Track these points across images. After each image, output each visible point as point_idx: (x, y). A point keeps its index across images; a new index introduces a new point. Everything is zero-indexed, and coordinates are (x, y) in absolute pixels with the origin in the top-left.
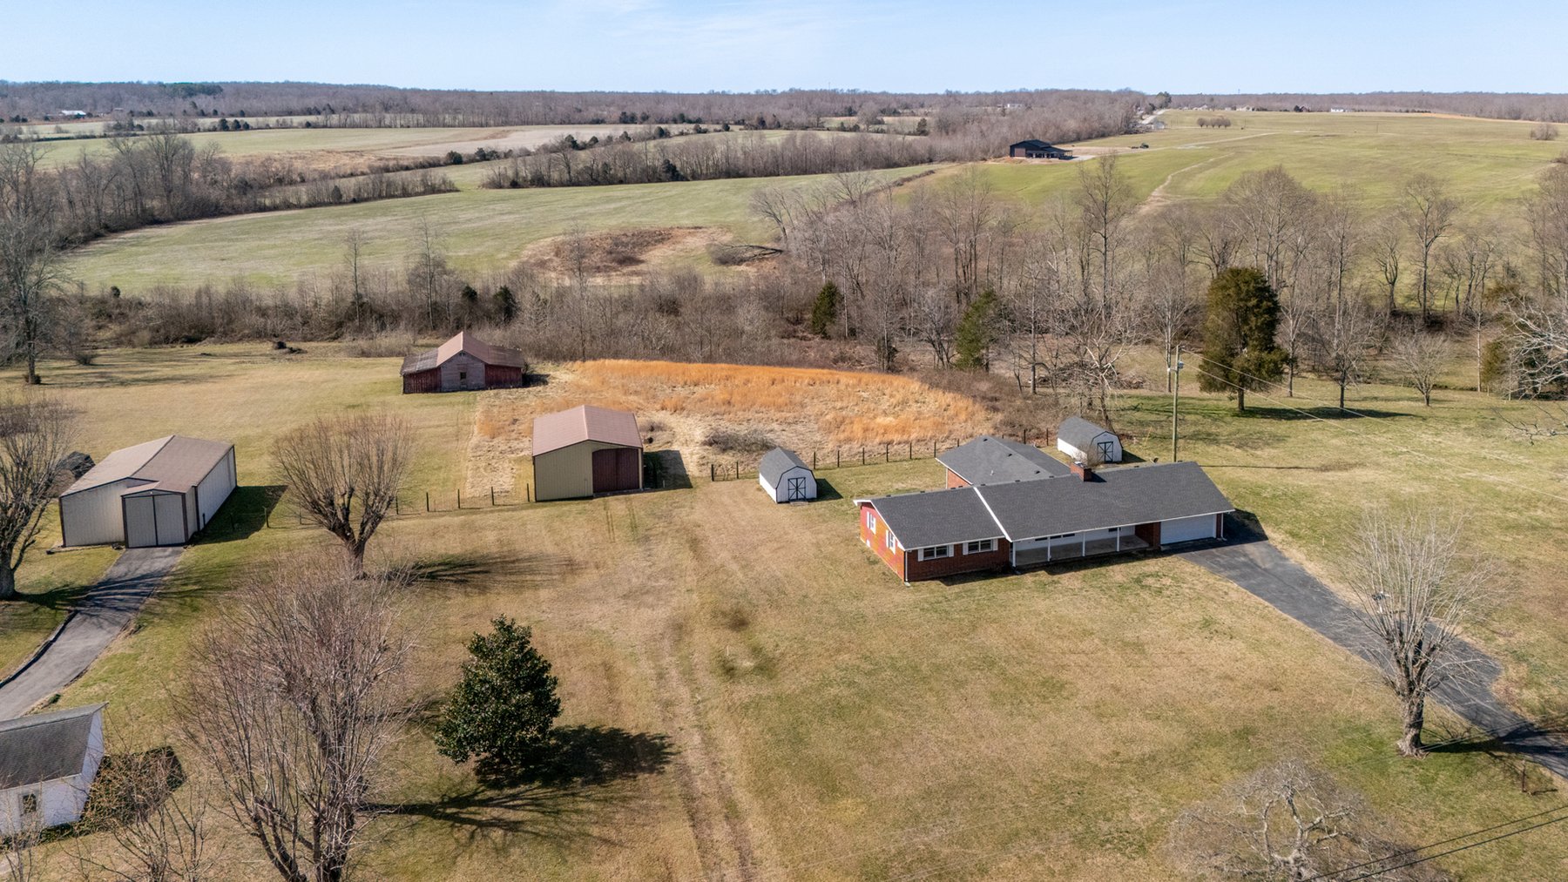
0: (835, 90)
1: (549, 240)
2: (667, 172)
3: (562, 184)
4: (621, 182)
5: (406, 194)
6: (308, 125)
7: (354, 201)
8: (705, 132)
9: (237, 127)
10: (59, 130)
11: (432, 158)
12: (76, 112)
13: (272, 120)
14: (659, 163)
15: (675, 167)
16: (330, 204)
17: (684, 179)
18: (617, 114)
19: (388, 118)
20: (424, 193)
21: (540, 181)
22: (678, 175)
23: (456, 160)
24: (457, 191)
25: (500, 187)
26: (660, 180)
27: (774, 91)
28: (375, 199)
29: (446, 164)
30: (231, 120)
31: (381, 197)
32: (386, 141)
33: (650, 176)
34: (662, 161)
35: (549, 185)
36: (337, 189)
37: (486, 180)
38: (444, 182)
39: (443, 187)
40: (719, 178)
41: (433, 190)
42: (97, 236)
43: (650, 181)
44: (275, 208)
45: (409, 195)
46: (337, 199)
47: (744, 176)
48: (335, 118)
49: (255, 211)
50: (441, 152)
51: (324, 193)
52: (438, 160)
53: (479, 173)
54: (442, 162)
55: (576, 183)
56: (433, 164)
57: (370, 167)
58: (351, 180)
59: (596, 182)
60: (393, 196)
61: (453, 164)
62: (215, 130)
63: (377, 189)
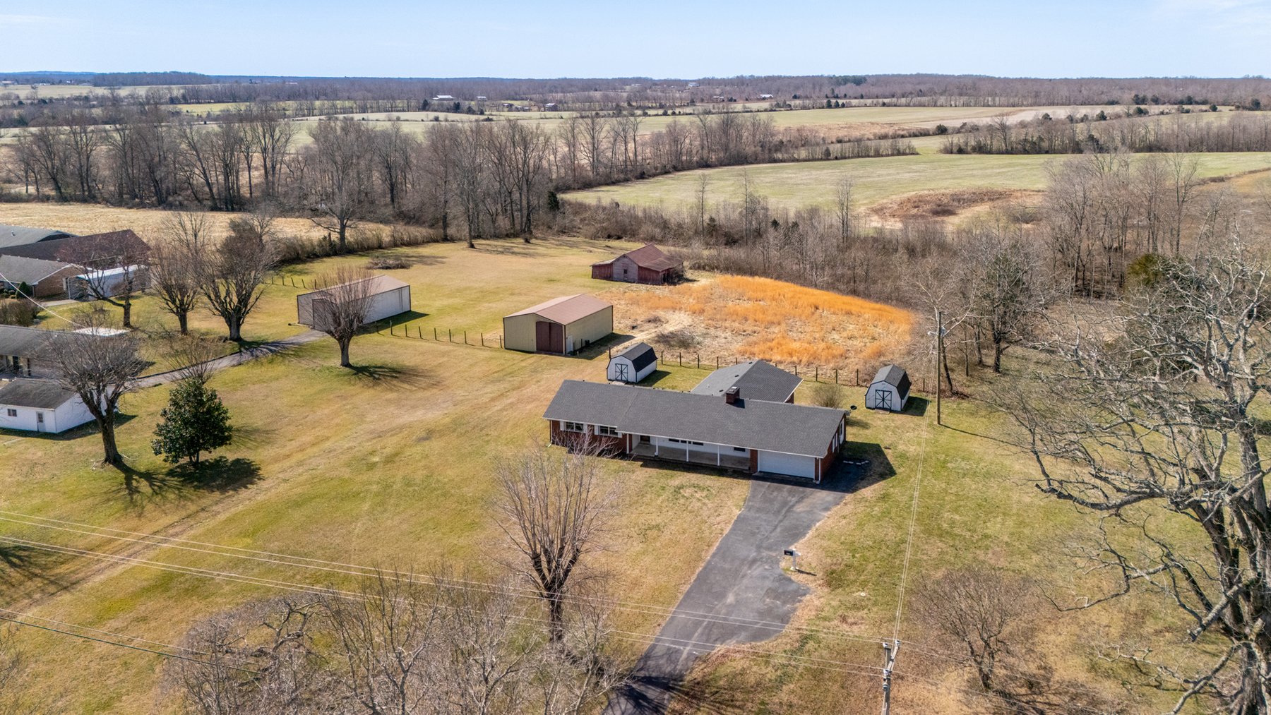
1: (914, 193)
2: (1090, 145)
3: (1000, 152)
4: (1047, 152)
5: (878, 154)
6: (884, 105)
7: (836, 158)
9: (837, 106)
10: (744, 107)
11: (924, 130)
12: (763, 96)
13: (869, 101)
14: (1083, 138)
15: (1098, 141)
16: (821, 160)
17: (1105, 151)
19: (942, 100)
20: (892, 155)
21: (981, 149)
22: (1102, 147)
23: (942, 131)
24: (918, 154)
25: (952, 153)
28: (852, 158)
29: (934, 134)
30: (833, 101)
31: (859, 157)
33: (1074, 148)
34: (1087, 136)
35: (990, 152)
36: (827, 150)
37: (942, 147)
38: (909, 147)
39: (907, 151)
41: (899, 153)
42: (667, 172)
44: (782, 161)
45: (882, 156)
46: (827, 156)
47: (1163, 151)
48: (903, 101)
49: (770, 162)
50: (931, 126)
51: (819, 152)
52: (928, 130)
53: (939, 142)
54: (931, 133)
55: (1010, 151)
56: (924, 134)
57: (875, 135)
58: (839, 145)
59: (1026, 152)
60: (869, 156)
61: (939, 134)
62: (823, 108)
63: (856, 151)
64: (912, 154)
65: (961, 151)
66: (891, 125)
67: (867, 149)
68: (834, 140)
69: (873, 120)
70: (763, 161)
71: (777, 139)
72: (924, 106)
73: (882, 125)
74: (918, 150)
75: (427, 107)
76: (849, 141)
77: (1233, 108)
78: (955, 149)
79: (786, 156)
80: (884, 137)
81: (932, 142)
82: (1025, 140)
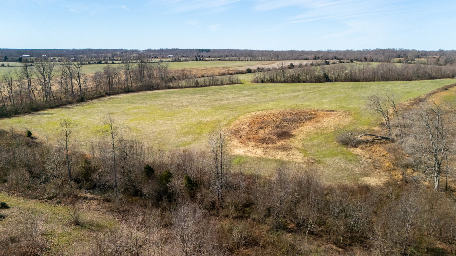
0: (393, 49)
2: (324, 78)
3: (281, 82)
4: (304, 82)
5: (222, 84)
6: (219, 60)
7: (202, 86)
8: (343, 62)
11: (241, 71)
12: (170, 56)
13: (213, 59)
14: (321, 74)
15: (328, 76)
16: (194, 87)
17: (331, 81)
18: (313, 56)
19: (242, 58)
20: (229, 84)
21: (272, 81)
22: (329, 79)
23: (249, 71)
24: (242, 83)
25: (257, 82)
26: (321, 82)
27: (370, 49)
28: (210, 86)
29: (246, 73)
31: (213, 85)
32: (236, 65)
33: (317, 80)
34: (322, 73)
35: (276, 82)
36: (197, 82)
37: (253, 80)
38: (237, 80)
39: (237, 82)
40: (347, 81)
41: (233, 83)
43: (316, 82)
44: (173, 88)
45: (224, 85)
46: (197, 85)
47: (358, 81)
48: (227, 58)
50: (244, 69)
51: (192, 83)
52: (243, 71)
53: (250, 77)
54: (244, 72)
55: (286, 82)
56: (241, 73)
57: (219, 73)
58: (203, 79)
59: (294, 82)
60: (218, 85)
61: (248, 73)
62: (194, 61)
63: (211, 82)
64: (239, 83)
65: (262, 82)
66: (224, 68)
67: (217, 80)
68: (200, 76)
69: (216, 66)
70: (162, 88)
71: (171, 75)
72: (235, 60)
73: (221, 68)
74: (242, 82)
75: (7, 60)
76: (207, 76)
77: (358, 61)
78: (260, 81)
79: (175, 85)
80: (224, 74)
81: (246, 77)
82: (293, 76)
